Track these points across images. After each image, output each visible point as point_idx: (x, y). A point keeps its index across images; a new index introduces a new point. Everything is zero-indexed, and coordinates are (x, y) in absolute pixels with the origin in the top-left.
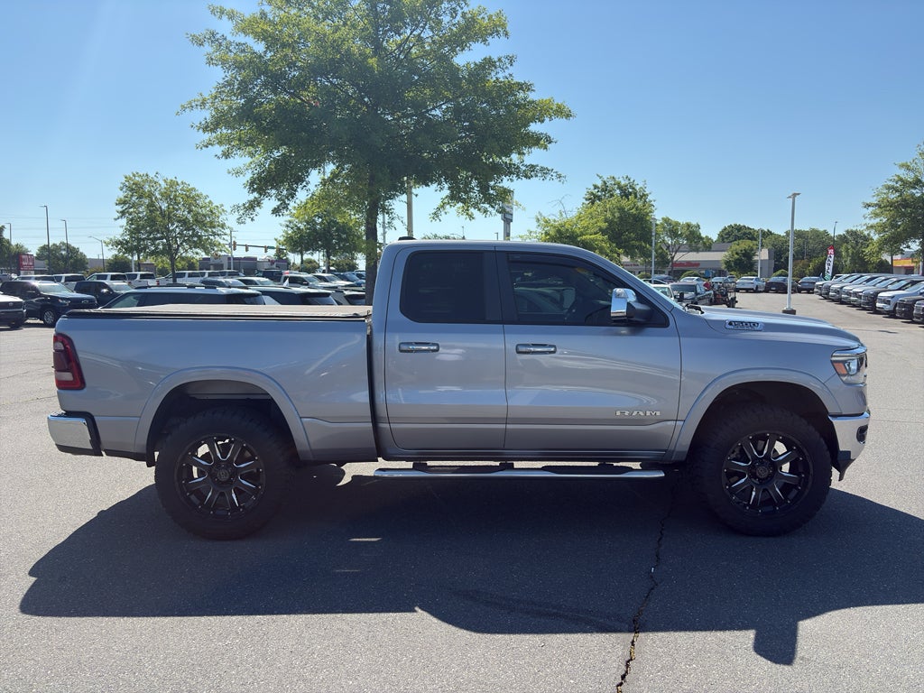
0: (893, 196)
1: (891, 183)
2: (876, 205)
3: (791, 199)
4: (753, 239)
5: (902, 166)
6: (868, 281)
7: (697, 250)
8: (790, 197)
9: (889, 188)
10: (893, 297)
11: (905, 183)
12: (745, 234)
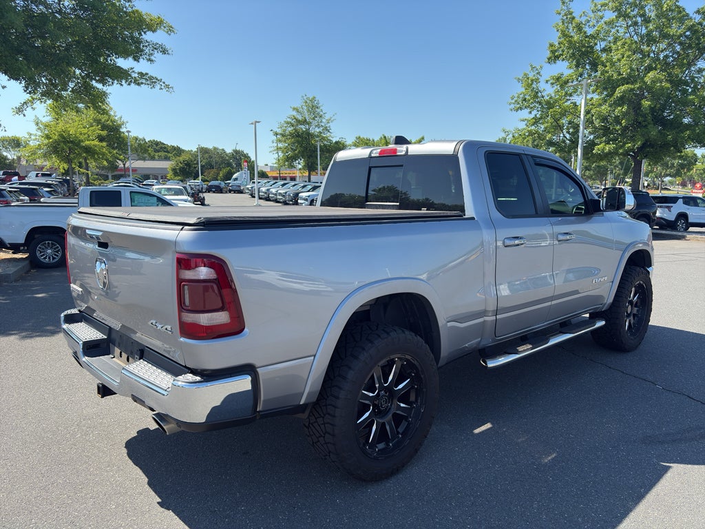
0: (290, 129)
1: (289, 120)
2: (281, 134)
3: (254, 126)
4: (168, 152)
5: (294, 109)
6: (294, 186)
7: (144, 159)
8: (252, 124)
9: (288, 123)
10: (309, 196)
11: (299, 122)
12: (161, 148)
